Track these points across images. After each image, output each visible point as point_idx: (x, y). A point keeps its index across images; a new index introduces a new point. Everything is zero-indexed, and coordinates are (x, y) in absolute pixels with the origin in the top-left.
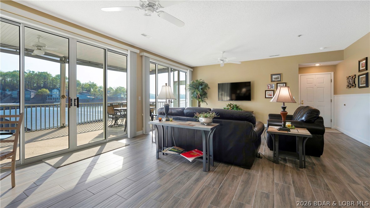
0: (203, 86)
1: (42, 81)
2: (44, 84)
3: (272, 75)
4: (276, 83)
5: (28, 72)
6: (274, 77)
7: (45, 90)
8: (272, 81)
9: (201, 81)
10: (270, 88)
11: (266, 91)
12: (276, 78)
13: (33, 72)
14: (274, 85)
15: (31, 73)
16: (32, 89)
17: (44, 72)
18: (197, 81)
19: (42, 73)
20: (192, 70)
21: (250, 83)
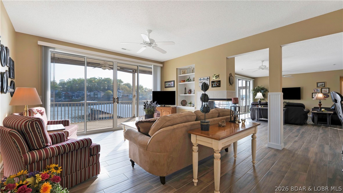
0: (265, 90)
1: (107, 85)
2: (108, 86)
3: (317, 83)
4: (321, 88)
5: (98, 78)
6: (319, 84)
7: (109, 91)
8: (318, 87)
9: (262, 87)
10: (316, 91)
11: (312, 93)
12: (321, 85)
13: (101, 78)
14: (319, 90)
15: (100, 79)
16: (101, 91)
17: (108, 78)
18: (259, 87)
19: (107, 78)
20: (254, 80)
21: (299, 88)
